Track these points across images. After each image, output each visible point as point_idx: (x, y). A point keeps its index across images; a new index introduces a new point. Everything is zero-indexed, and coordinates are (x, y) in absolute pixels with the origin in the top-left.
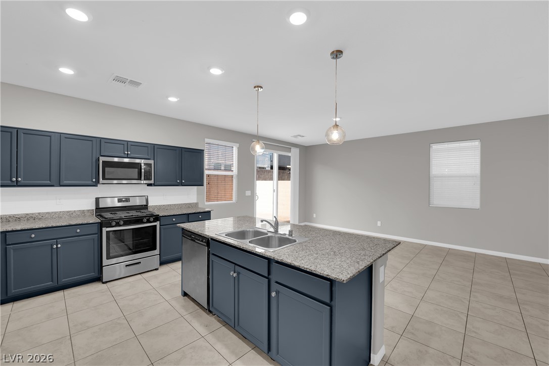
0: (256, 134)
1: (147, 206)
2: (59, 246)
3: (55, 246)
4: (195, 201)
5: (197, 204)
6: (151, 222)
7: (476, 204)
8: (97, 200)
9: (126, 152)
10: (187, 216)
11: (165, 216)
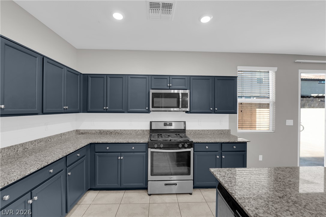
1: (185, 130)
2: (122, 158)
3: (119, 158)
4: (227, 128)
5: (229, 131)
6: (186, 148)
8: (151, 123)
9: (169, 85)
10: (220, 145)
11: (199, 143)
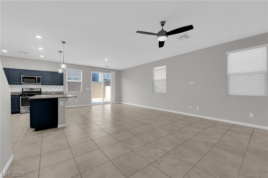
0: (60, 62)
1: (41, 92)
5: (63, 92)
7: (165, 92)
8: (23, 89)
9: (31, 74)
